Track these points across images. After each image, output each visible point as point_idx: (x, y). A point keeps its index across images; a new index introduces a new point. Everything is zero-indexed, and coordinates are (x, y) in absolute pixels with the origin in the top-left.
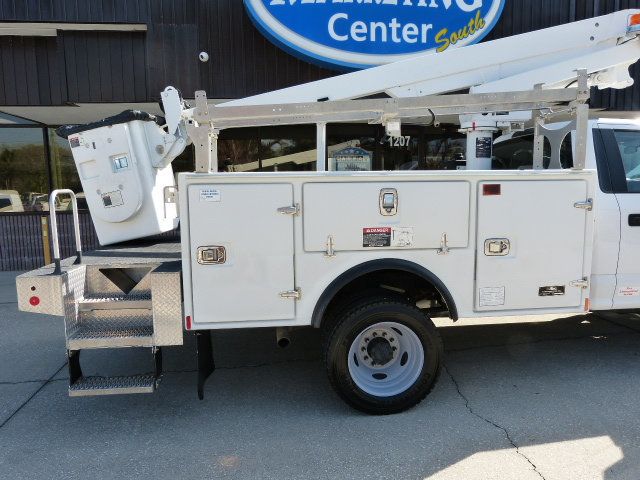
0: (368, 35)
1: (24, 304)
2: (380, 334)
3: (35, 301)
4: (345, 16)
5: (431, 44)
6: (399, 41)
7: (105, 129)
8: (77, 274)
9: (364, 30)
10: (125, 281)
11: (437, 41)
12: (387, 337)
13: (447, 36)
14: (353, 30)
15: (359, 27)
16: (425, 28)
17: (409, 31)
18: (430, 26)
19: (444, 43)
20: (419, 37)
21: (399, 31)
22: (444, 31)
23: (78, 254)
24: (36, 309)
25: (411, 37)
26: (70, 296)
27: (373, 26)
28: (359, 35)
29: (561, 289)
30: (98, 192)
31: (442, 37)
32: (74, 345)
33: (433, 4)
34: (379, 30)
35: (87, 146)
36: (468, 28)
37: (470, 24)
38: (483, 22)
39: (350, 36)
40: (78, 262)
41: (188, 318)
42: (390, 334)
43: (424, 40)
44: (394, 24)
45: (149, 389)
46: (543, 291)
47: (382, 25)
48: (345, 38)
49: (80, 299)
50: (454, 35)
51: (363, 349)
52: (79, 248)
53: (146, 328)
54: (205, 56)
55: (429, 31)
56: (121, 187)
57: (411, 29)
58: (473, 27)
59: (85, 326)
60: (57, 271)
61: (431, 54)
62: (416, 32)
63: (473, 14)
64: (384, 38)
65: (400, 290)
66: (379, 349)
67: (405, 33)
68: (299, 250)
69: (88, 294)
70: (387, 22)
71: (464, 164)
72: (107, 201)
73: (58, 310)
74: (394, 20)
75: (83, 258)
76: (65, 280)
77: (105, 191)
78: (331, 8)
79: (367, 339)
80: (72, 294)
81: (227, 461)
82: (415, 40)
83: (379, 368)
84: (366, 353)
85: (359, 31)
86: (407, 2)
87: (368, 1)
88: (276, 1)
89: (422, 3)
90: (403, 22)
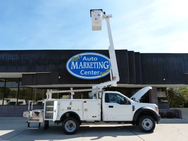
0: (88, 73)
1: (24, 116)
3: (25, 115)
4: (84, 70)
8: (31, 112)
9: (87, 73)
10: (37, 114)
13: (102, 73)
14: (85, 73)
16: (98, 72)
17: (95, 73)
20: (97, 73)
21: (93, 73)
24: (25, 116)
26: (30, 115)
27: (89, 72)
29: (96, 116)
32: (29, 122)
33: (99, 68)
34: (90, 73)
36: (106, 72)
38: (109, 70)
40: (31, 111)
41: (44, 119)
44: (92, 72)
45: (37, 128)
46: (93, 117)
47: (90, 72)
48: (84, 74)
49: (31, 116)
50: (103, 73)
52: (32, 109)
53: (38, 120)
54: (60, 77)
59: (31, 119)
60: (29, 111)
62: (96, 73)
63: (107, 69)
64: (91, 74)
66: (71, 125)
67: (94, 73)
68: (59, 110)
69: (32, 115)
70: (91, 71)
73: (28, 117)
76: (29, 113)
78: (81, 69)
86: (95, 68)
87: (88, 68)
88: (72, 68)
89: (97, 68)
90: (94, 71)
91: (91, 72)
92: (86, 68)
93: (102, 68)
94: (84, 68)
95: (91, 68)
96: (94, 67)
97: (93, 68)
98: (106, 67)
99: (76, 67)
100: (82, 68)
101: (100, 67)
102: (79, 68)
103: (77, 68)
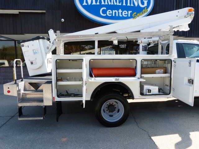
0: (112, 14)
1: (5, 93)
2: (111, 103)
3: (9, 92)
4: (105, 8)
5: (131, 17)
6: (121, 16)
7: (32, 41)
8: (22, 84)
10: (36, 86)
11: (133, 16)
12: (114, 104)
13: (136, 14)
14: (108, 13)
15: (109, 12)
16: (130, 12)
17: (125, 13)
18: (131, 12)
19: (135, 17)
20: (128, 15)
22: (135, 13)
23: (22, 78)
24: (9, 94)
25: (125, 15)
26: (19, 90)
27: (114, 11)
28: (109, 14)
30: (29, 60)
31: (134, 15)
32: (20, 105)
33: (132, 5)
34: (115, 13)
35: (26, 47)
36: (143, 12)
37: (143, 11)
38: (147, 10)
39: (107, 15)
40: (22, 81)
41: (54, 97)
42: (114, 103)
43: (129, 16)
44: (120, 11)
45: (42, 118)
47: (116, 11)
48: (105, 15)
49: (22, 92)
50: (138, 14)
51: (106, 108)
52: (22, 76)
53: (41, 100)
54: (63, 20)
55: (131, 13)
56: (36, 59)
57: (125, 12)
58: (144, 12)
59: (24, 100)
60: (16, 83)
61: (131, 20)
63: (144, 8)
65: (118, 91)
67: (123, 13)
69: (25, 90)
70: (118, 10)
71: (139, 53)
72: (32, 63)
73: (15, 94)
74: (120, 10)
75: (24, 80)
76: (18, 86)
77: (31, 60)
78: (101, 6)
79: (107, 105)
80: (20, 90)
81: (64, 140)
82: (126, 16)
83: (111, 114)
84: (107, 109)
85: (109, 13)
86: (124, 4)
87: (112, 4)
88: (85, 4)
89: (129, 4)
90: (123, 10)
91: (119, 13)
92: (110, 3)
93: (136, 5)
94: (106, 3)
95: (118, 4)
96: (122, 3)
97: (120, 4)
98: (143, 3)
99: (92, 2)
100: (103, 3)
101: (134, 4)
102: (98, 3)
103: (94, 3)
